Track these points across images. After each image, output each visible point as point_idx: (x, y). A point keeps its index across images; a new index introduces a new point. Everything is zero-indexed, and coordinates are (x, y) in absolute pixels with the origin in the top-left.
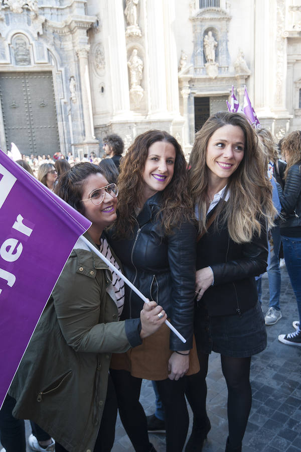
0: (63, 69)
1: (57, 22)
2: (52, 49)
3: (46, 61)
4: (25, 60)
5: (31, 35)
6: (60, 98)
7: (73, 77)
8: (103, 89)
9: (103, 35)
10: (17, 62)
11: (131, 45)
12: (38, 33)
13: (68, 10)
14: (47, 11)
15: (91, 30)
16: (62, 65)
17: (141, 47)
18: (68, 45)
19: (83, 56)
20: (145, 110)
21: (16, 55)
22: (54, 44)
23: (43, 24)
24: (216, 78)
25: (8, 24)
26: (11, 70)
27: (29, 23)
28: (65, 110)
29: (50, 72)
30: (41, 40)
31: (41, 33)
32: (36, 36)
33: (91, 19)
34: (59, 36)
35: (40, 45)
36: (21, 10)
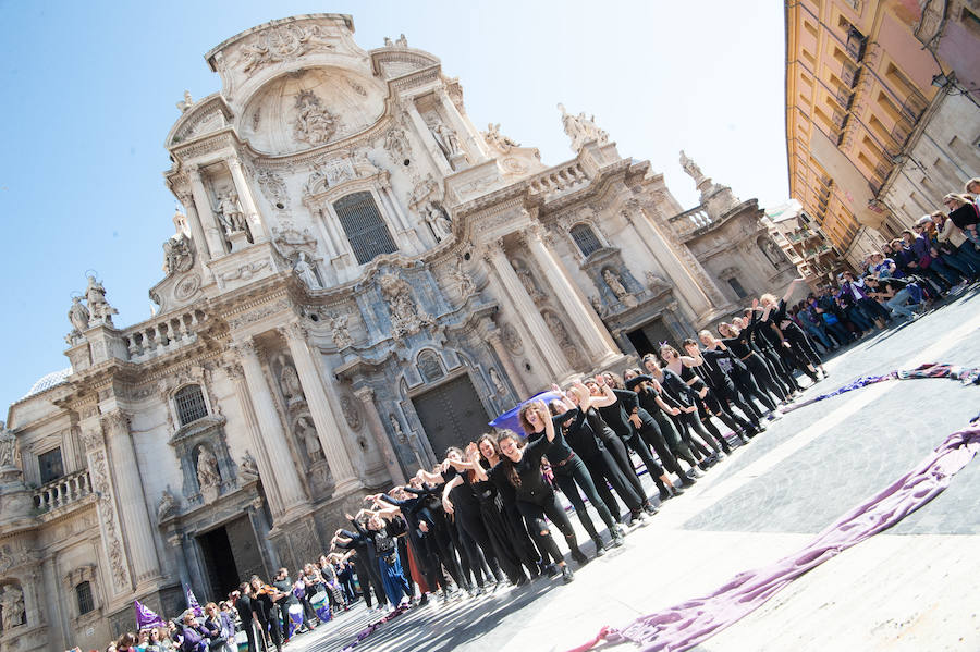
0: (479, 365)
1: (458, 324)
2: (462, 351)
3: (459, 364)
4: (436, 374)
5: (435, 347)
6: (485, 395)
7: (492, 368)
8: (528, 367)
9: (509, 314)
10: (429, 379)
11: (541, 309)
12: (442, 342)
13: (463, 310)
14: (443, 319)
15: (495, 314)
16: (476, 363)
17: (551, 308)
18: (475, 340)
19: (496, 343)
20: (585, 365)
21: (426, 372)
22: (461, 346)
23: (445, 332)
24: (638, 306)
25: (410, 348)
26: (425, 389)
27: (430, 338)
28: (497, 405)
29: (467, 374)
30: (447, 348)
31: (445, 340)
32: (440, 346)
33: (489, 305)
34: (463, 335)
35: (446, 352)
36: (418, 330)
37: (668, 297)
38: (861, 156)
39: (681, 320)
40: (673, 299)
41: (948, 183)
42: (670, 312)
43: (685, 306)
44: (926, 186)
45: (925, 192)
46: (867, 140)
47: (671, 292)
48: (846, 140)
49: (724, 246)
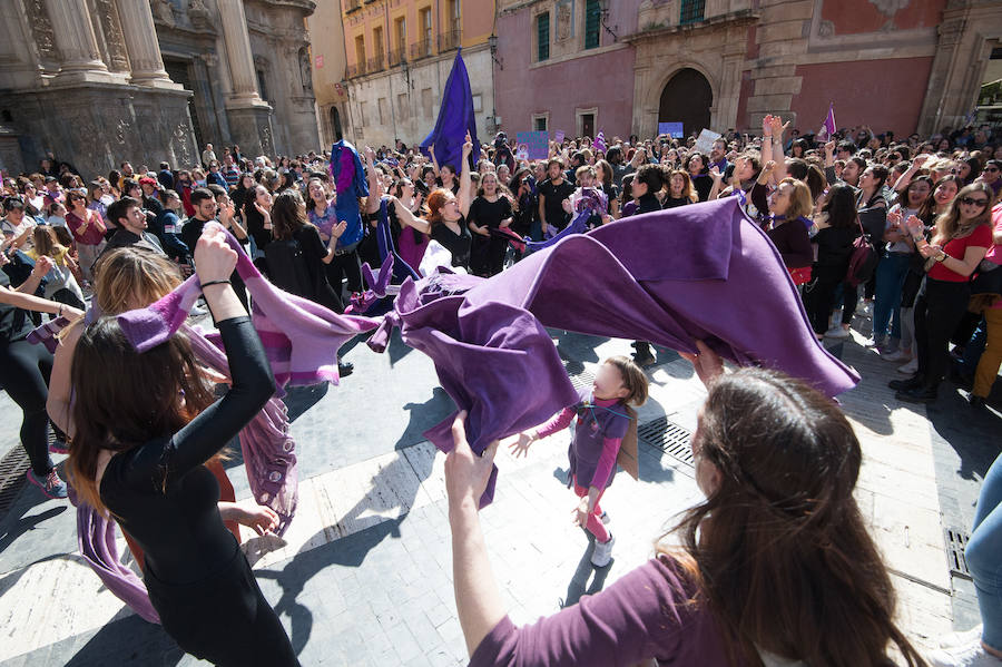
37: (208, 44)
38: (360, 39)
39: (214, 84)
40: (214, 51)
41: (421, 110)
42: (204, 64)
43: (223, 70)
44: (399, 101)
45: (396, 104)
46: (378, 30)
47: (212, 38)
48: (358, 14)
49: (267, 30)
